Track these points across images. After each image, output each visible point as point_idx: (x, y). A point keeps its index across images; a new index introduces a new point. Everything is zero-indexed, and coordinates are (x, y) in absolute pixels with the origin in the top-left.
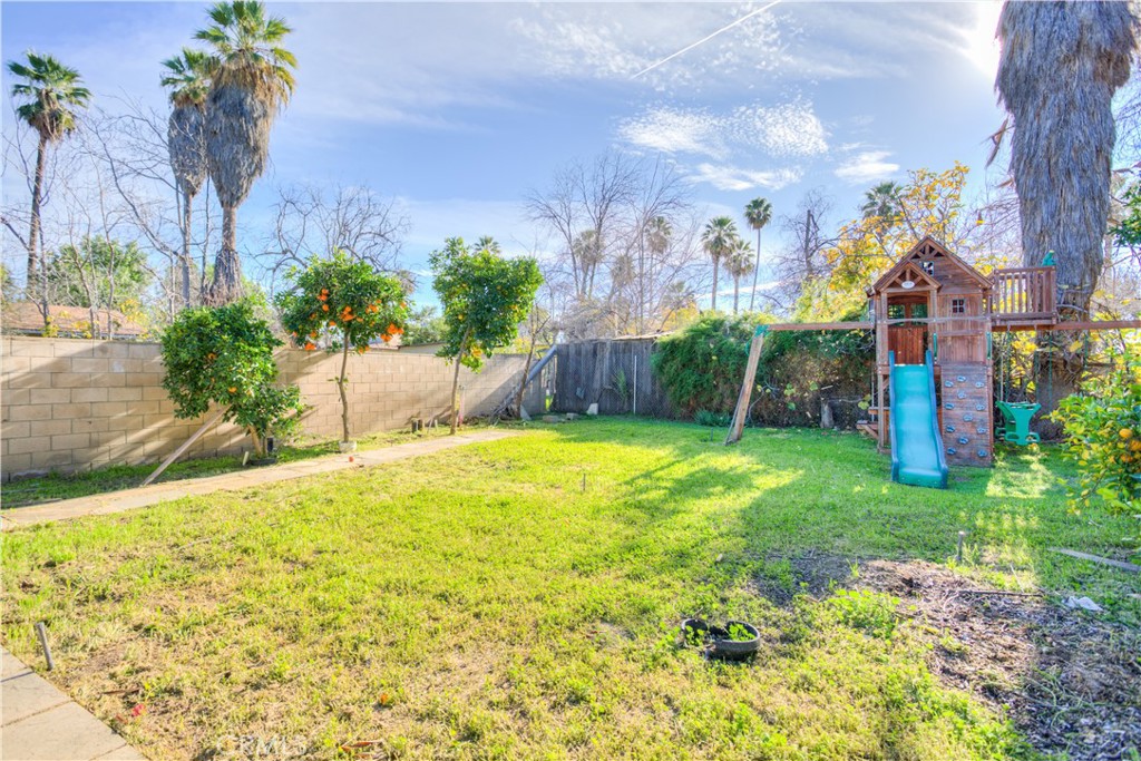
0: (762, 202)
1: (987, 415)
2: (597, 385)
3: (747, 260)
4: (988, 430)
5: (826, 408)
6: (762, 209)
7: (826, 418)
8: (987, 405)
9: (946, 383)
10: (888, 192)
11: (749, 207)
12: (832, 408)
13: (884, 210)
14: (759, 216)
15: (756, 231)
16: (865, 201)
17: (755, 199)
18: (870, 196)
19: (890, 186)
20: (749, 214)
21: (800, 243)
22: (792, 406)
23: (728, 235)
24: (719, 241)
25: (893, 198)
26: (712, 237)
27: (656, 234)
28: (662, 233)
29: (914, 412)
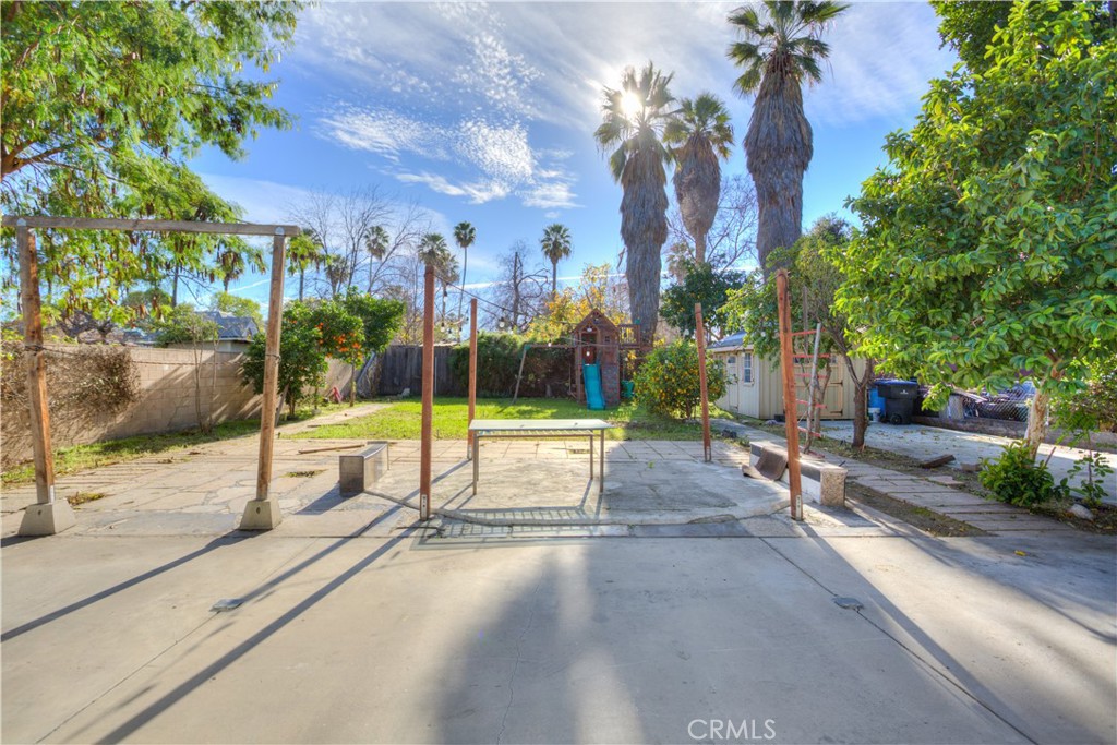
0: (468, 225)
1: (618, 387)
2: (408, 376)
3: (452, 270)
4: (618, 392)
5: (548, 387)
6: (468, 231)
7: (548, 392)
8: (618, 381)
9: (604, 373)
10: (559, 232)
11: (457, 228)
12: (551, 387)
13: (556, 245)
14: (465, 236)
15: (463, 249)
16: (543, 237)
17: (462, 222)
18: (547, 233)
19: (560, 228)
20: (457, 234)
21: (509, 274)
22: (533, 386)
23: (439, 248)
24: (431, 253)
25: (562, 236)
26: (426, 249)
27: (375, 241)
28: (380, 241)
29: (593, 385)
